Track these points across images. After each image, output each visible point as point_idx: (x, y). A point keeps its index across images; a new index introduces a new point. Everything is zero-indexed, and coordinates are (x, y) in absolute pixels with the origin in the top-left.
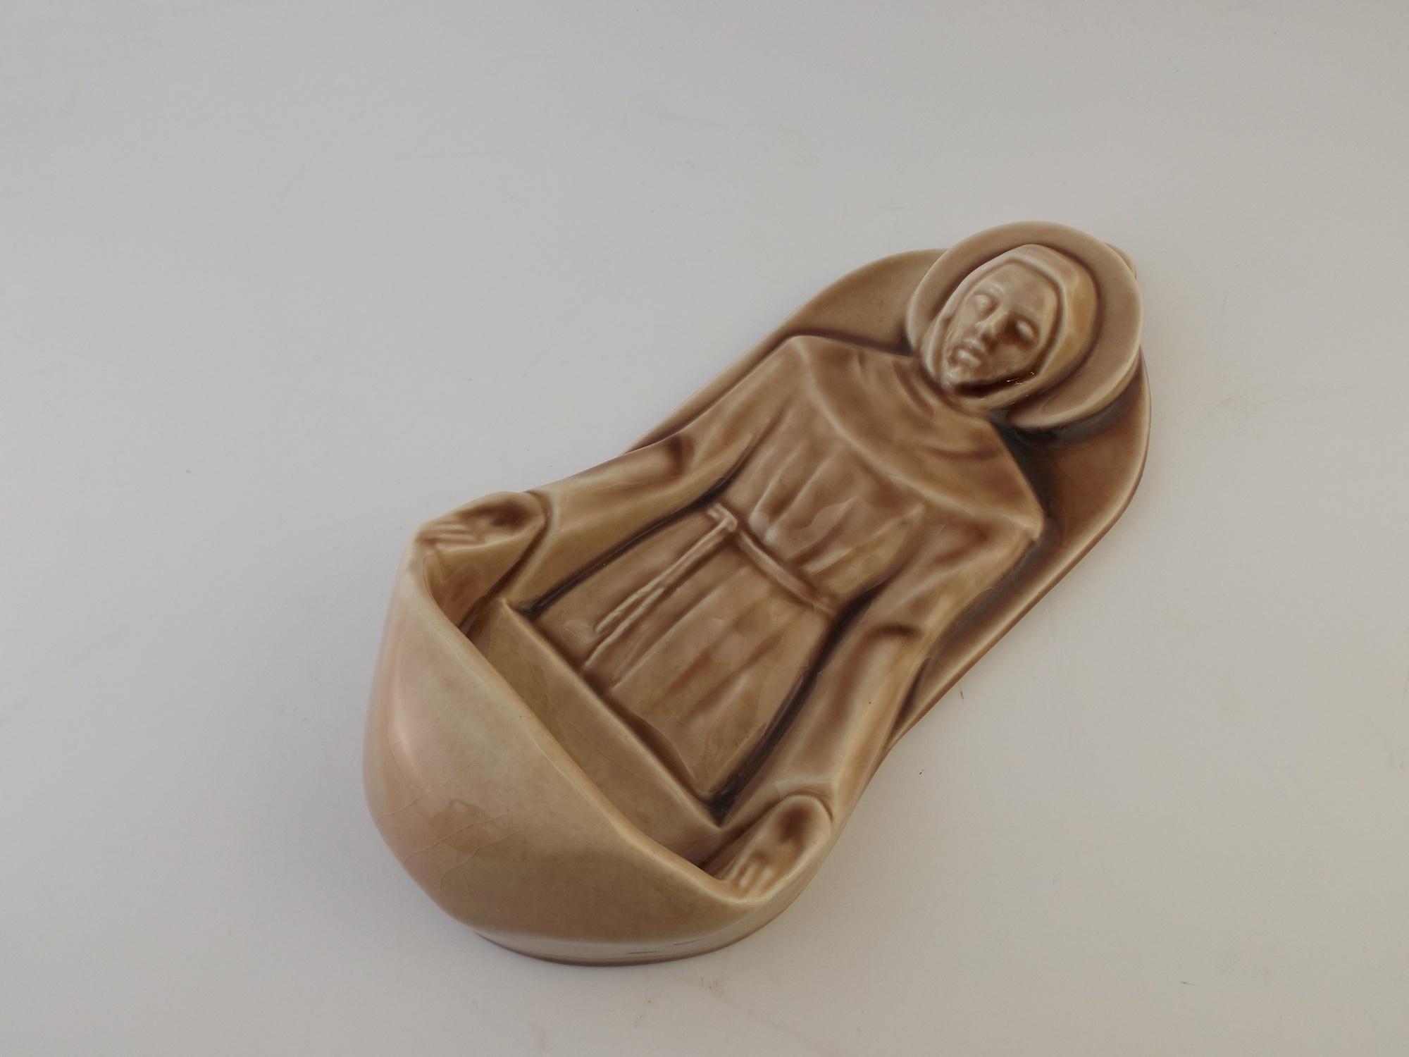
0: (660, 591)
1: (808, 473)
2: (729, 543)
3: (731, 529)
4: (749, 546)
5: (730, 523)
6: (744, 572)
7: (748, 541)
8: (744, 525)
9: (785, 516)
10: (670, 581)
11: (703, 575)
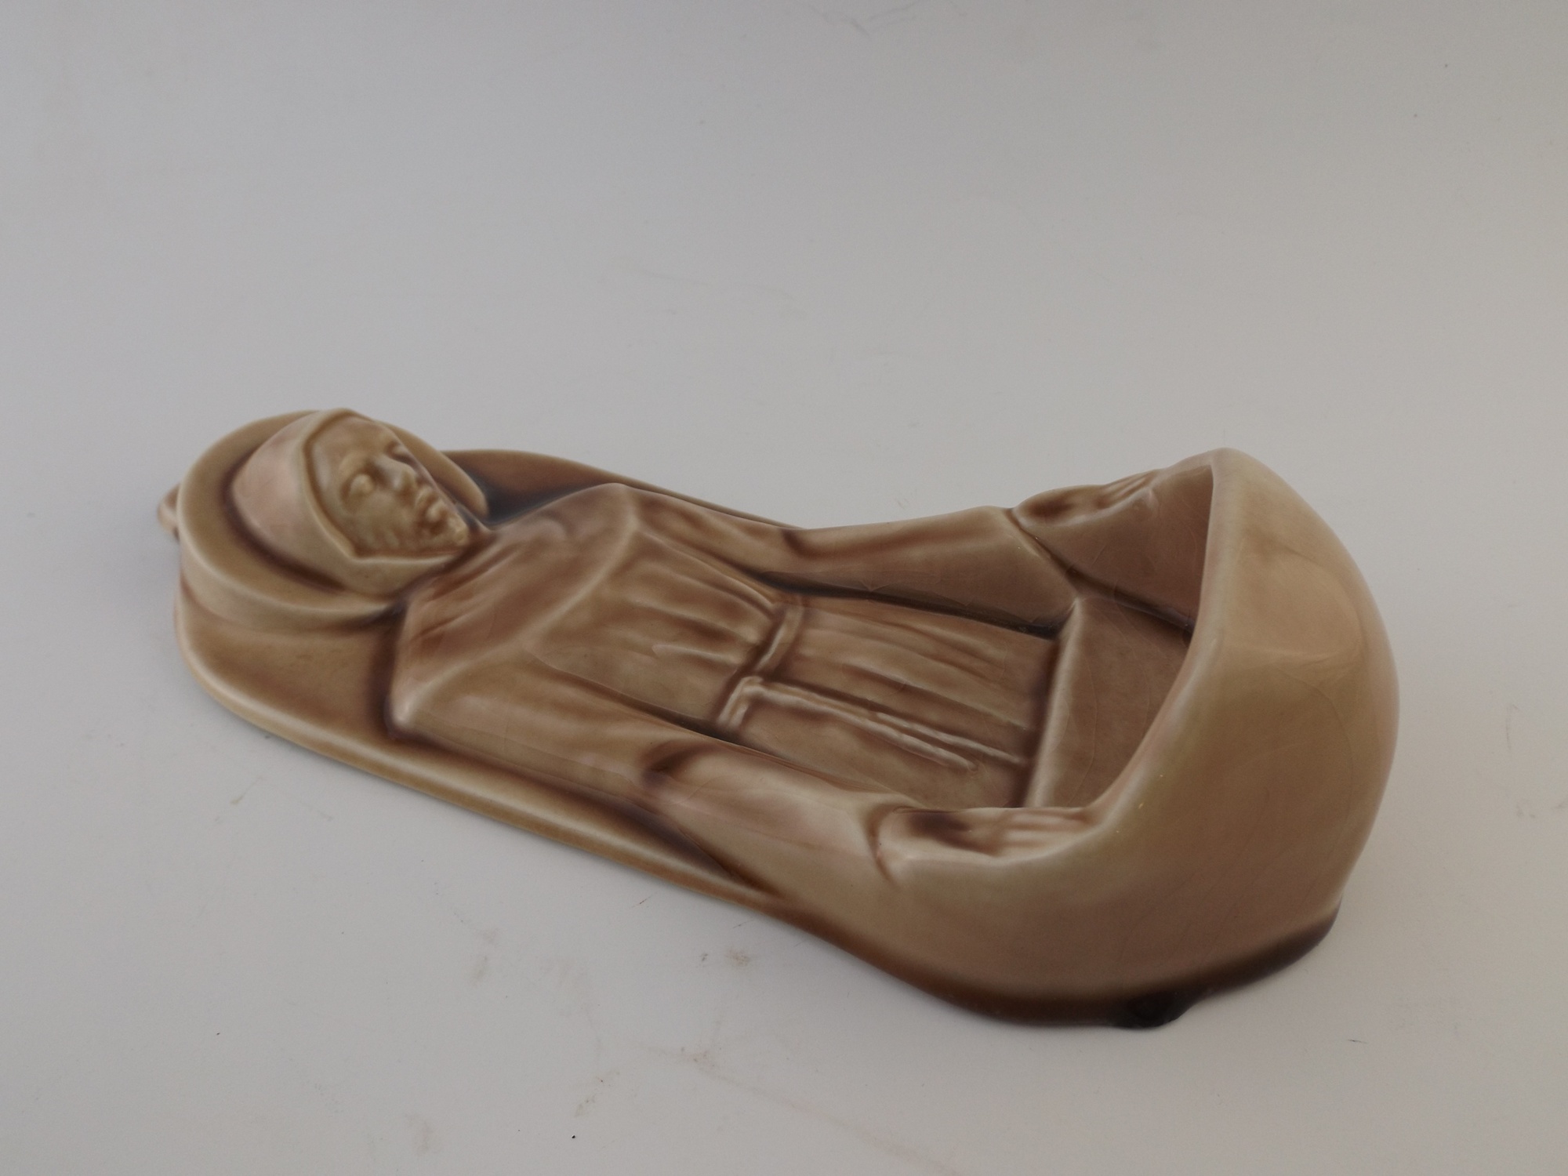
0: (882, 716)
1: (651, 614)
2: (777, 675)
3: (759, 679)
4: (772, 657)
5: (750, 683)
6: (807, 651)
7: (766, 659)
8: (746, 670)
9: (722, 624)
10: (863, 711)
11: (836, 683)
